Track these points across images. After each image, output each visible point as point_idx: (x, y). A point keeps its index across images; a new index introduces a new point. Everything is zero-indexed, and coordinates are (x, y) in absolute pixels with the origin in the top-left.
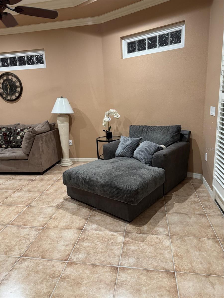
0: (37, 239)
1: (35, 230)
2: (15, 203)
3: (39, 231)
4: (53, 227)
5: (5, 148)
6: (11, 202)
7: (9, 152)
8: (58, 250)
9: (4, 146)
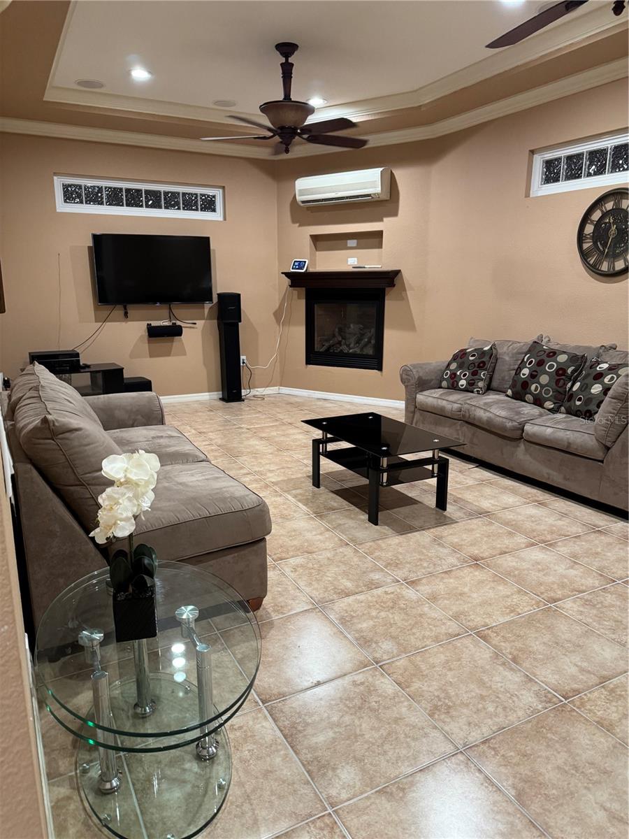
0: (529, 725)
1: (537, 694)
2: (517, 577)
3: (548, 705)
4: (597, 719)
5: (549, 410)
6: (508, 569)
7: (556, 423)
8: (577, 812)
9: (549, 405)
